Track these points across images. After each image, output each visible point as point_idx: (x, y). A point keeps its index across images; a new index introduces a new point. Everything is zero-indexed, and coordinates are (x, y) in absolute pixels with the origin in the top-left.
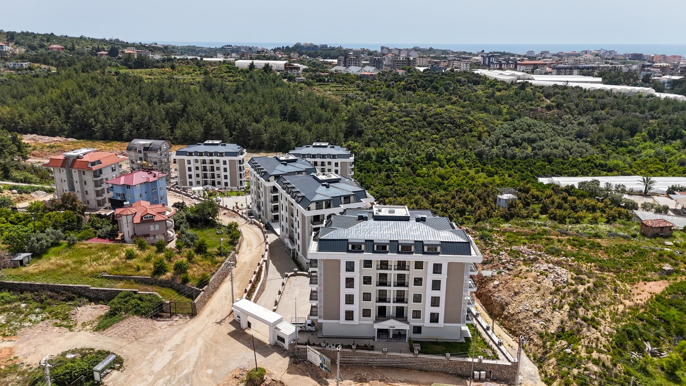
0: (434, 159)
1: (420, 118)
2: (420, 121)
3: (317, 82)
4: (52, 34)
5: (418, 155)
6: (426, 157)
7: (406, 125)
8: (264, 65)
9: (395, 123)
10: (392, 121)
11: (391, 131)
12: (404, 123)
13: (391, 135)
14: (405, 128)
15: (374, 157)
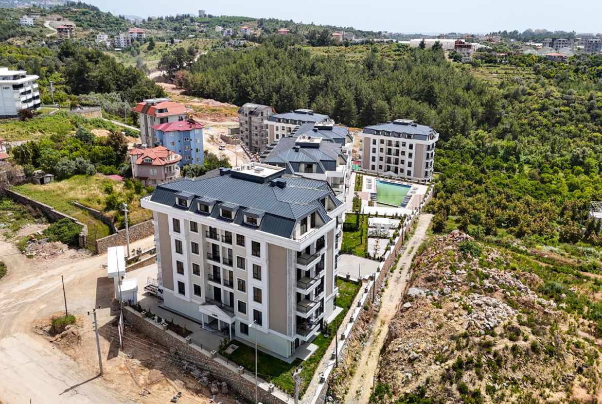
0: (581, 164)
1: (583, 108)
2: (582, 112)
3: (486, 62)
4: (291, 21)
5: (562, 156)
6: (571, 160)
7: (560, 116)
8: (433, 44)
9: (546, 113)
10: (543, 109)
11: (537, 123)
12: (559, 114)
13: (535, 127)
14: (558, 119)
15: (502, 152)
